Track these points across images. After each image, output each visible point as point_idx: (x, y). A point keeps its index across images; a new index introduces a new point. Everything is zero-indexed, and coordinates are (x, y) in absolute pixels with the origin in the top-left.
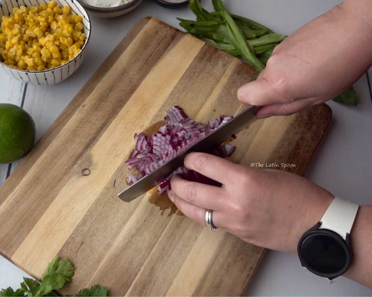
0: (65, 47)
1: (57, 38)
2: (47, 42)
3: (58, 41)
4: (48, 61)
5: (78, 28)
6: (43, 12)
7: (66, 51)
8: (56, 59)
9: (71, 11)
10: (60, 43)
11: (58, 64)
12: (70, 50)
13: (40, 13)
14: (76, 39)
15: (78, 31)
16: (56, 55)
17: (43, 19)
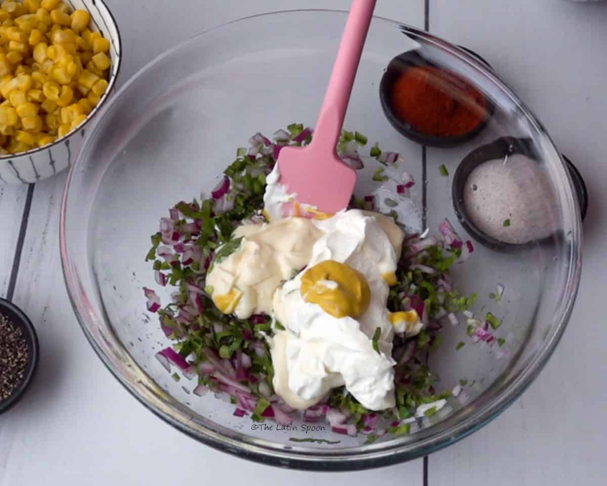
0: (53, 107)
1: (38, 85)
2: (13, 92)
3: (39, 92)
4: (11, 133)
5: (95, 66)
6: (26, 17)
7: (56, 116)
8: (30, 131)
9: (89, 24)
10: (43, 97)
11: (32, 143)
12: (65, 113)
13: (16, 21)
14: (85, 91)
15: (92, 72)
16: (29, 123)
17: (17, 35)
